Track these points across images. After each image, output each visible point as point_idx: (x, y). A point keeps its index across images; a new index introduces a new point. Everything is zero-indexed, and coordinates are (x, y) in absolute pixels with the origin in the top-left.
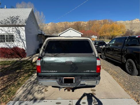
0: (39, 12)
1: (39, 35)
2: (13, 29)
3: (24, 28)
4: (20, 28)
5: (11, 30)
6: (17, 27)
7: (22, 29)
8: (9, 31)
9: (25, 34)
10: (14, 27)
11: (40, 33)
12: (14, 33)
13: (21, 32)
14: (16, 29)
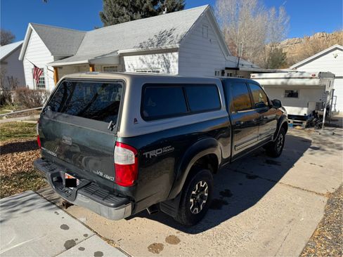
0: (273, 9)
1: (226, 71)
2: (159, 57)
3: (176, 54)
4: (169, 54)
5: (156, 62)
6: (165, 55)
7: (174, 57)
8: (153, 63)
9: (177, 68)
10: (161, 55)
11: (234, 66)
12: (160, 66)
13: (171, 63)
14: (165, 58)
